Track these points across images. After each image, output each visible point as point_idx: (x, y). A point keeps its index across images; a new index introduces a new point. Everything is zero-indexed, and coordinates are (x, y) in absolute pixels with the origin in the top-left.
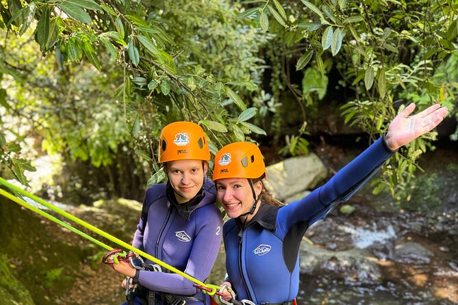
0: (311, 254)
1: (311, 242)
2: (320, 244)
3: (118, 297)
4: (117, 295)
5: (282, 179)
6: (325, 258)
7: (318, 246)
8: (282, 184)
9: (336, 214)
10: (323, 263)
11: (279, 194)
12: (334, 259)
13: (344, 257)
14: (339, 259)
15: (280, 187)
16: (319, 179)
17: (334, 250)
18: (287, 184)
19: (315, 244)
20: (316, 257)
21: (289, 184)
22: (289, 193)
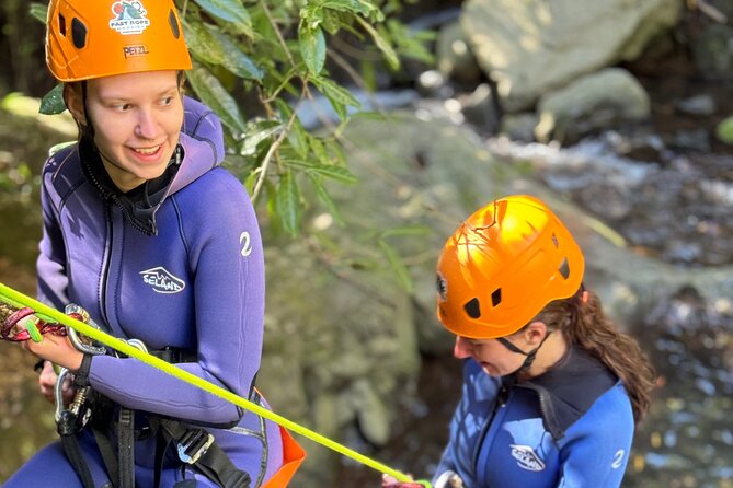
0: (616, 278)
1: (618, 240)
2: (645, 245)
3: (19, 415)
4: (17, 408)
5: (530, 28)
6: (661, 292)
7: (639, 253)
8: (530, 44)
9: (704, 146)
10: (653, 304)
11: (523, 78)
12: (687, 293)
13: (719, 286)
14: (705, 292)
15: (525, 56)
16: (652, 29)
17: (691, 263)
18: (548, 47)
19: (631, 244)
20: (634, 288)
21: (554, 45)
22: (555, 74)
